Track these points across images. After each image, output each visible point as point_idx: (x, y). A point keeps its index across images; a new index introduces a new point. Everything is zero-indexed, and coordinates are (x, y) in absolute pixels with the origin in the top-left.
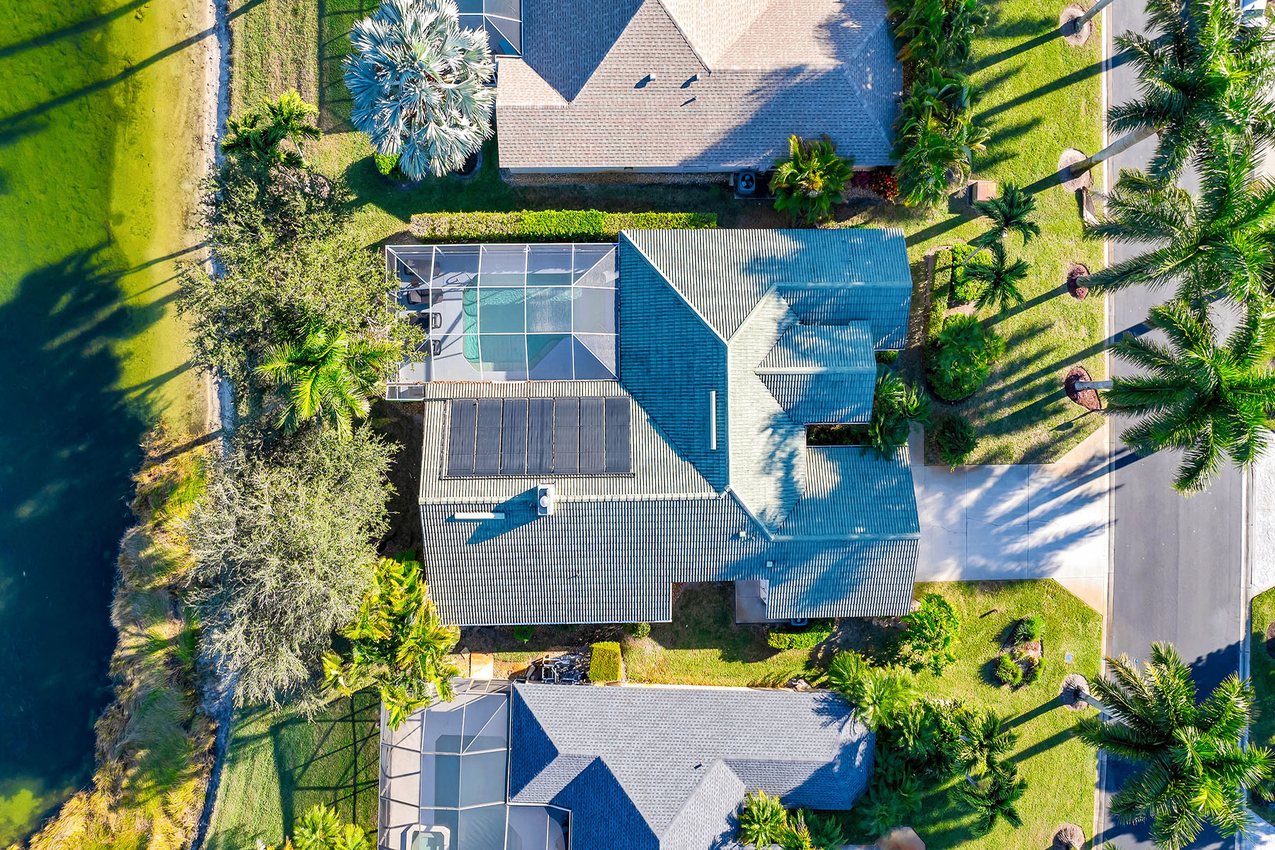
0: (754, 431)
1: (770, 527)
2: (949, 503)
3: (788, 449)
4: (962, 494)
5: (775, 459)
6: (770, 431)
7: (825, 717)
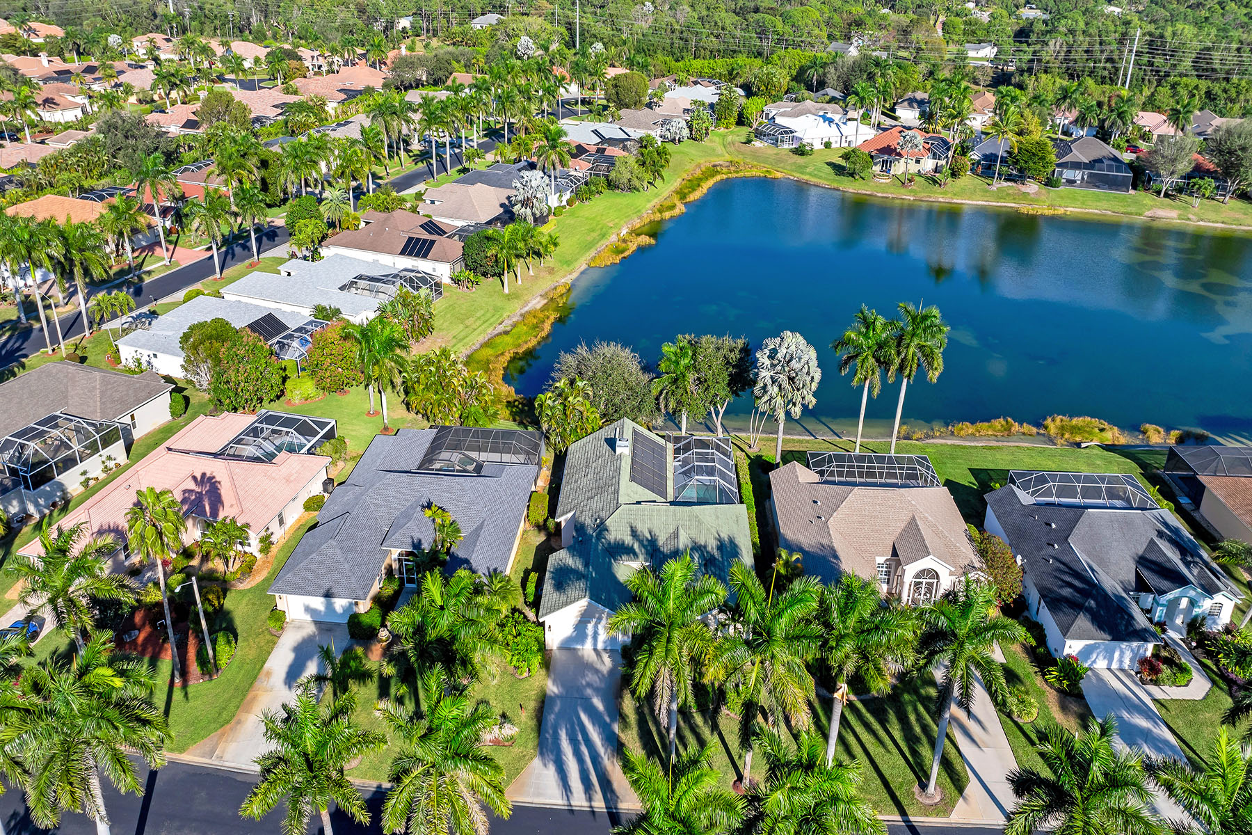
1: (601, 531)
2: (596, 690)
3: (639, 551)
4: (601, 699)
6: (649, 537)
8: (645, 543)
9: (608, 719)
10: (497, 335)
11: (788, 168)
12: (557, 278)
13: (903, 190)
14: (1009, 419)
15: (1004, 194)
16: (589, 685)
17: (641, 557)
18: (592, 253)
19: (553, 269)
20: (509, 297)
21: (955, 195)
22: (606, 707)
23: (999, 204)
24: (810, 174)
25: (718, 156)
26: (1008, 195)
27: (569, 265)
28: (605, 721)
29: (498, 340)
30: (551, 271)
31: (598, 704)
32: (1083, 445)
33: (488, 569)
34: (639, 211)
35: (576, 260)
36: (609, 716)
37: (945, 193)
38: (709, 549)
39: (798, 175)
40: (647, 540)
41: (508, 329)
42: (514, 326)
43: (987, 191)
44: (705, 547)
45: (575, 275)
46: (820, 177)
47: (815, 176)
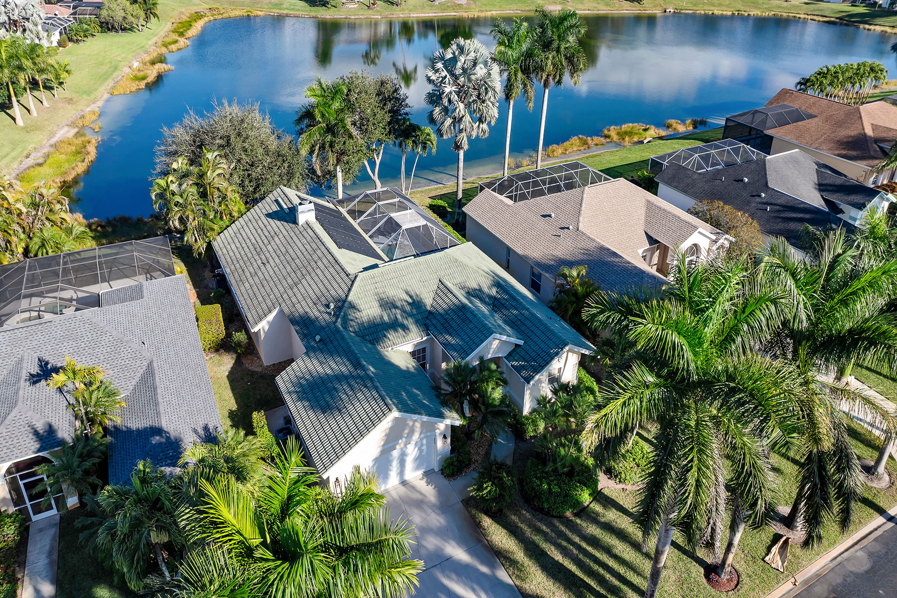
0: (402, 285)
1: (345, 315)
2: (441, 533)
3: (405, 322)
4: (458, 544)
5: (393, 310)
6: (410, 300)
7: (203, 432)
8: (408, 308)
9: (484, 569)
10: (29, 168)
11: (266, 7)
12: (80, 108)
13: (370, 12)
14: (581, 136)
15: (445, 6)
16: (425, 530)
17: (413, 327)
18: (110, 83)
19: (71, 99)
20: (27, 130)
21: (410, 11)
22: (470, 551)
23: (445, 14)
24: (287, 9)
25: (196, 5)
26: (448, 6)
27: (89, 95)
28: (483, 574)
29: (33, 173)
30: (70, 101)
31: (460, 554)
32: (645, 142)
33: (195, 431)
34: (143, 47)
35: (96, 90)
36: (483, 562)
37: (403, 10)
38: (486, 290)
39: (278, 11)
40: (409, 304)
41: (41, 161)
42: (47, 156)
43: (432, 6)
44: (480, 290)
45: (100, 103)
46: (298, 10)
47: (292, 9)
